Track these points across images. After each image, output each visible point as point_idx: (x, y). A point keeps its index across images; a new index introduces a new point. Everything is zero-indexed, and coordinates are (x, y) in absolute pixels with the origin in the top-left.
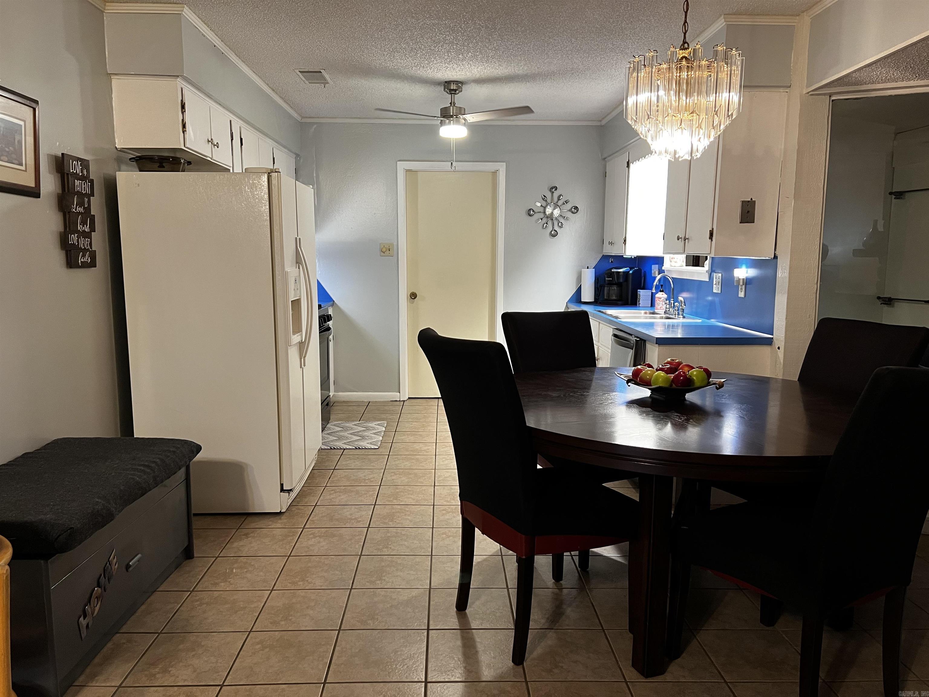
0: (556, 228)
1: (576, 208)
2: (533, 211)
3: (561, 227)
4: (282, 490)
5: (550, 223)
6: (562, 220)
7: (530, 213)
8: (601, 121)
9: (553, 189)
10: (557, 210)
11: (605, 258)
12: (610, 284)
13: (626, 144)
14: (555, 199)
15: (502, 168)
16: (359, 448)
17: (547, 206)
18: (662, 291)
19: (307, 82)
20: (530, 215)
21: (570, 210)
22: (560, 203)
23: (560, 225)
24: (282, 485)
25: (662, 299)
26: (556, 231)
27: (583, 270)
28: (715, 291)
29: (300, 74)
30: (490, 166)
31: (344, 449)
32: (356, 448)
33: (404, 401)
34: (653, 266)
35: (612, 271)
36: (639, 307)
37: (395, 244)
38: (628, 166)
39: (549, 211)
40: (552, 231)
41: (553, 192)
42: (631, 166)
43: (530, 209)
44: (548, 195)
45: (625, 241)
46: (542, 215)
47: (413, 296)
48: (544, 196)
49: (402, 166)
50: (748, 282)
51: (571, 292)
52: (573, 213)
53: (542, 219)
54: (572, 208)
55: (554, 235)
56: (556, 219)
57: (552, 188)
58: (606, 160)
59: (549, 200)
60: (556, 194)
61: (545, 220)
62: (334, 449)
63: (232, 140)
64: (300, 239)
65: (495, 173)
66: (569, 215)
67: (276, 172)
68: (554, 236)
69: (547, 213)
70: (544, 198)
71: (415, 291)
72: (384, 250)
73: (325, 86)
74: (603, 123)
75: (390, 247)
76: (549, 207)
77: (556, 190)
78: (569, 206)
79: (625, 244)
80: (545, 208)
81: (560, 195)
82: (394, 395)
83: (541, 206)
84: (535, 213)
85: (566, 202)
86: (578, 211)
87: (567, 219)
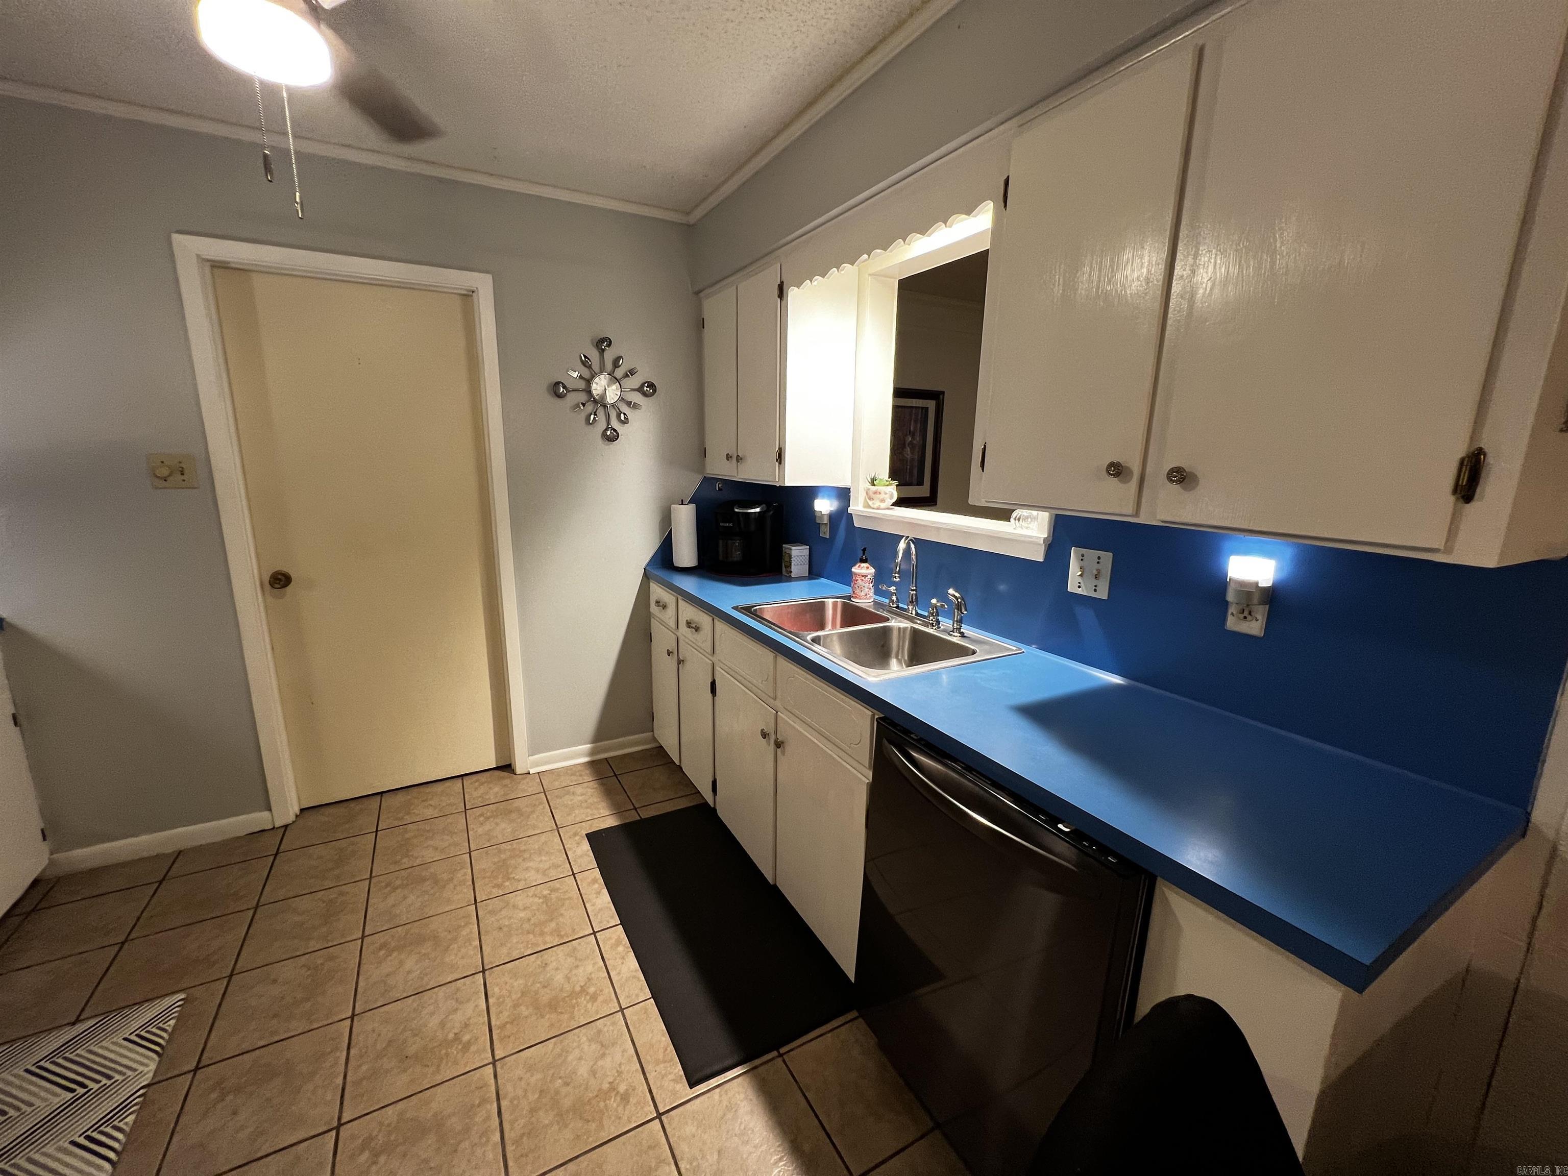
0: (615, 424)
1: (651, 385)
2: (564, 387)
3: (625, 422)
5: (601, 412)
6: (624, 408)
7: (557, 390)
8: (688, 214)
9: (602, 343)
10: (614, 387)
11: (711, 483)
12: (730, 534)
13: (774, 246)
14: (609, 365)
15: (483, 285)
17: (593, 376)
18: (865, 561)
20: (560, 396)
21: (640, 390)
22: (619, 373)
23: (622, 418)
26: (615, 430)
27: (673, 506)
28: (1072, 587)
30: (458, 278)
33: (286, 827)
35: (736, 510)
36: (789, 579)
38: (781, 292)
39: (600, 385)
40: (607, 429)
41: (603, 350)
43: (558, 383)
44: (594, 355)
45: (781, 456)
46: (583, 397)
47: (279, 580)
48: (585, 357)
49: (187, 248)
51: (652, 546)
52: (645, 394)
53: (584, 405)
54: (643, 385)
55: (611, 437)
56: (613, 405)
57: (602, 341)
58: (702, 294)
59: (596, 367)
60: (609, 355)
61: (590, 407)
65: (468, 296)
66: (637, 398)
68: (611, 440)
69: (595, 393)
70: (586, 363)
71: (285, 569)
72: (163, 471)
74: (693, 218)
75: (183, 465)
76: (597, 380)
77: (609, 345)
78: (635, 382)
79: (780, 463)
80: (589, 382)
81: (619, 358)
82: (258, 819)
83: (581, 377)
84: (568, 391)
85: (632, 372)
86: (655, 391)
87: (635, 406)
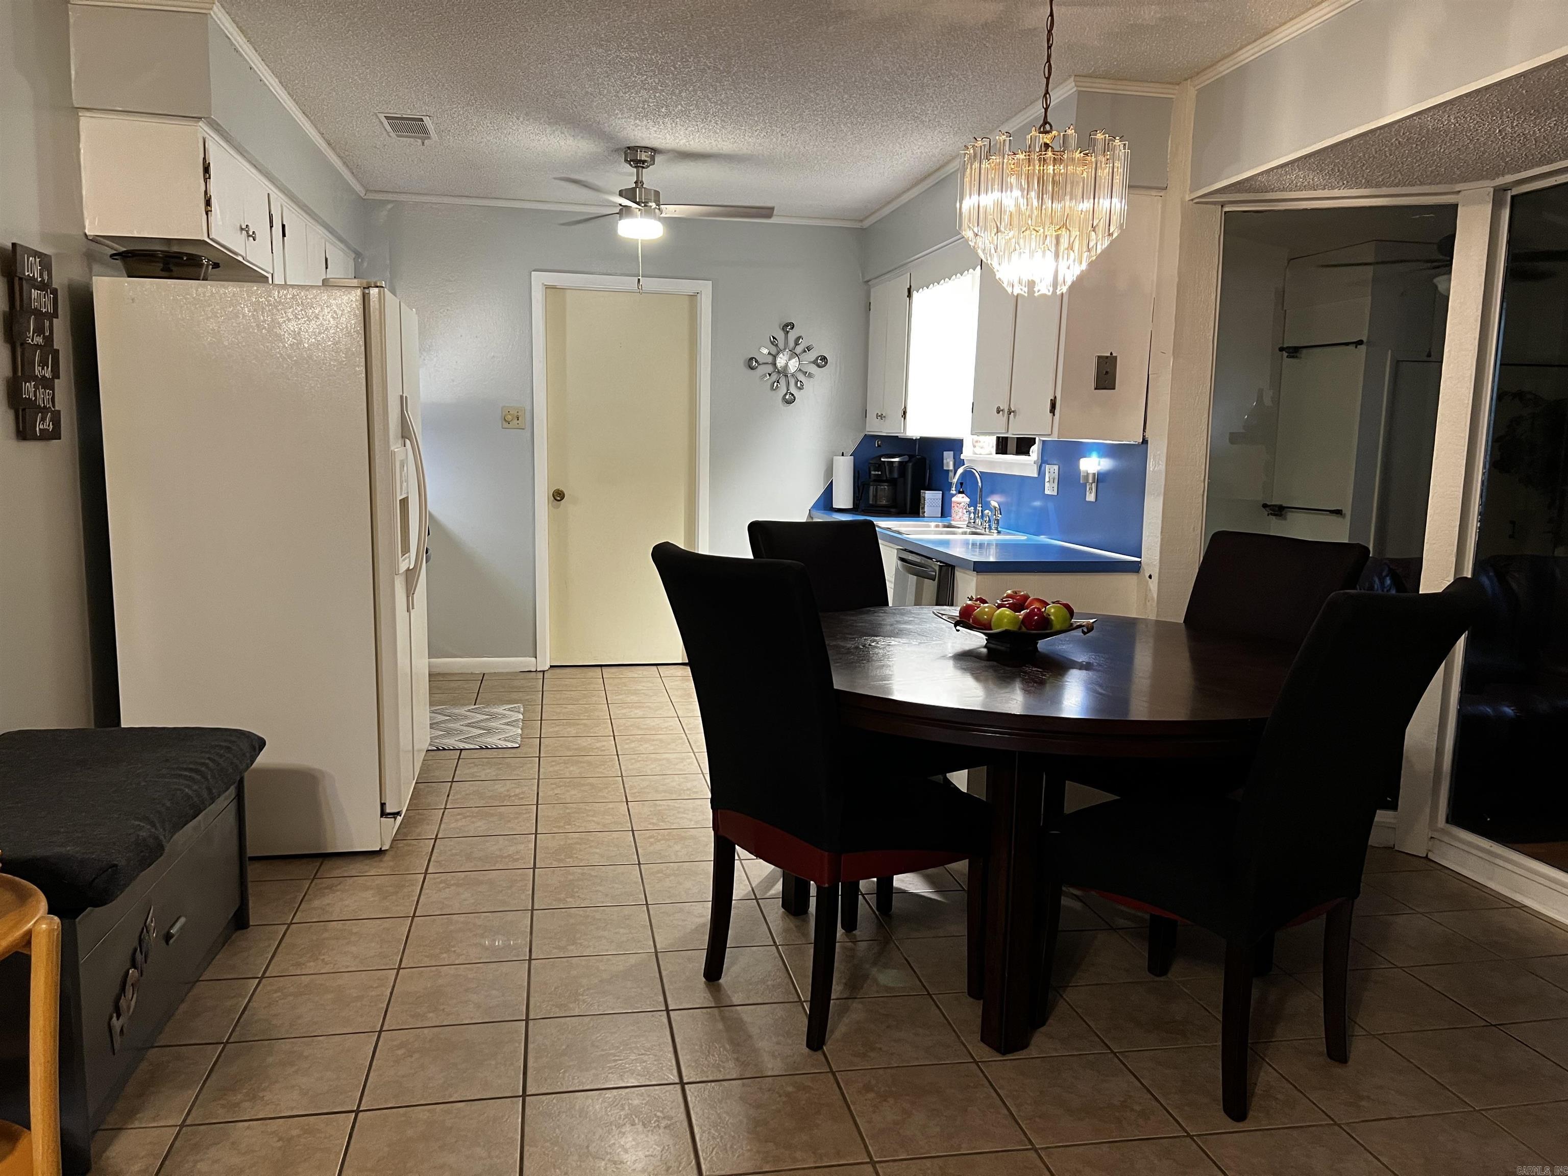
0: (793, 389)
1: (824, 359)
2: (757, 361)
3: (800, 389)
4: (383, 814)
5: (783, 381)
6: (801, 377)
7: (751, 363)
8: (861, 221)
9: (787, 327)
10: (794, 360)
11: (869, 439)
12: (879, 480)
13: (905, 262)
14: (791, 344)
15: (705, 289)
16: (487, 748)
17: (778, 353)
18: (962, 492)
19: (393, 134)
20: (752, 368)
21: (815, 362)
22: (799, 350)
23: (799, 385)
24: (383, 805)
25: (963, 504)
26: (793, 395)
27: (835, 458)
28: (1047, 492)
29: (385, 122)
30: (687, 286)
31: (461, 750)
32: (482, 748)
33: (544, 671)
34: (945, 453)
35: (882, 460)
36: (924, 517)
37: (528, 408)
38: (910, 295)
39: (781, 361)
40: (786, 394)
41: (788, 332)
42: (915, 295)
43: (752, 359)
44: (780, 336)
45: (905, 413)
46: (770, 369)
47: (558, 496)
48: (774, 338)
49: (539, 280)
50: (1100, 478)
51: (817, 493)
52: (818, 366)
53: (770, 375)
54: (817, 359)
55: (789, 400)
56: (793, 375)
57: (787, 325)
58: (870, 283)
59: (781, 345)
60: (792, 336)
61: (775, 377)
62: (444, 749)
63: (271, 227)
64: (406, 397)
65: (693, 298)
66: (813, 369)
67: (377, 287)
68: (789, 402)
69: (779, 365)
70: (774, 341)
71: (561, 489)
72: (509, 418)
73: (423, 143)
74: (866, 224)
75: (519, 414)
76: (781, 355)
77: (792, 328)
78: (812, 356)
79: (905, 418)
80: (775, 357)
81: (799, 338)
82: (527, 662)
83: (769, 353)
84: (759, 364)
85: (809, 349)
86: (826, 363)
87: (810, 375)
